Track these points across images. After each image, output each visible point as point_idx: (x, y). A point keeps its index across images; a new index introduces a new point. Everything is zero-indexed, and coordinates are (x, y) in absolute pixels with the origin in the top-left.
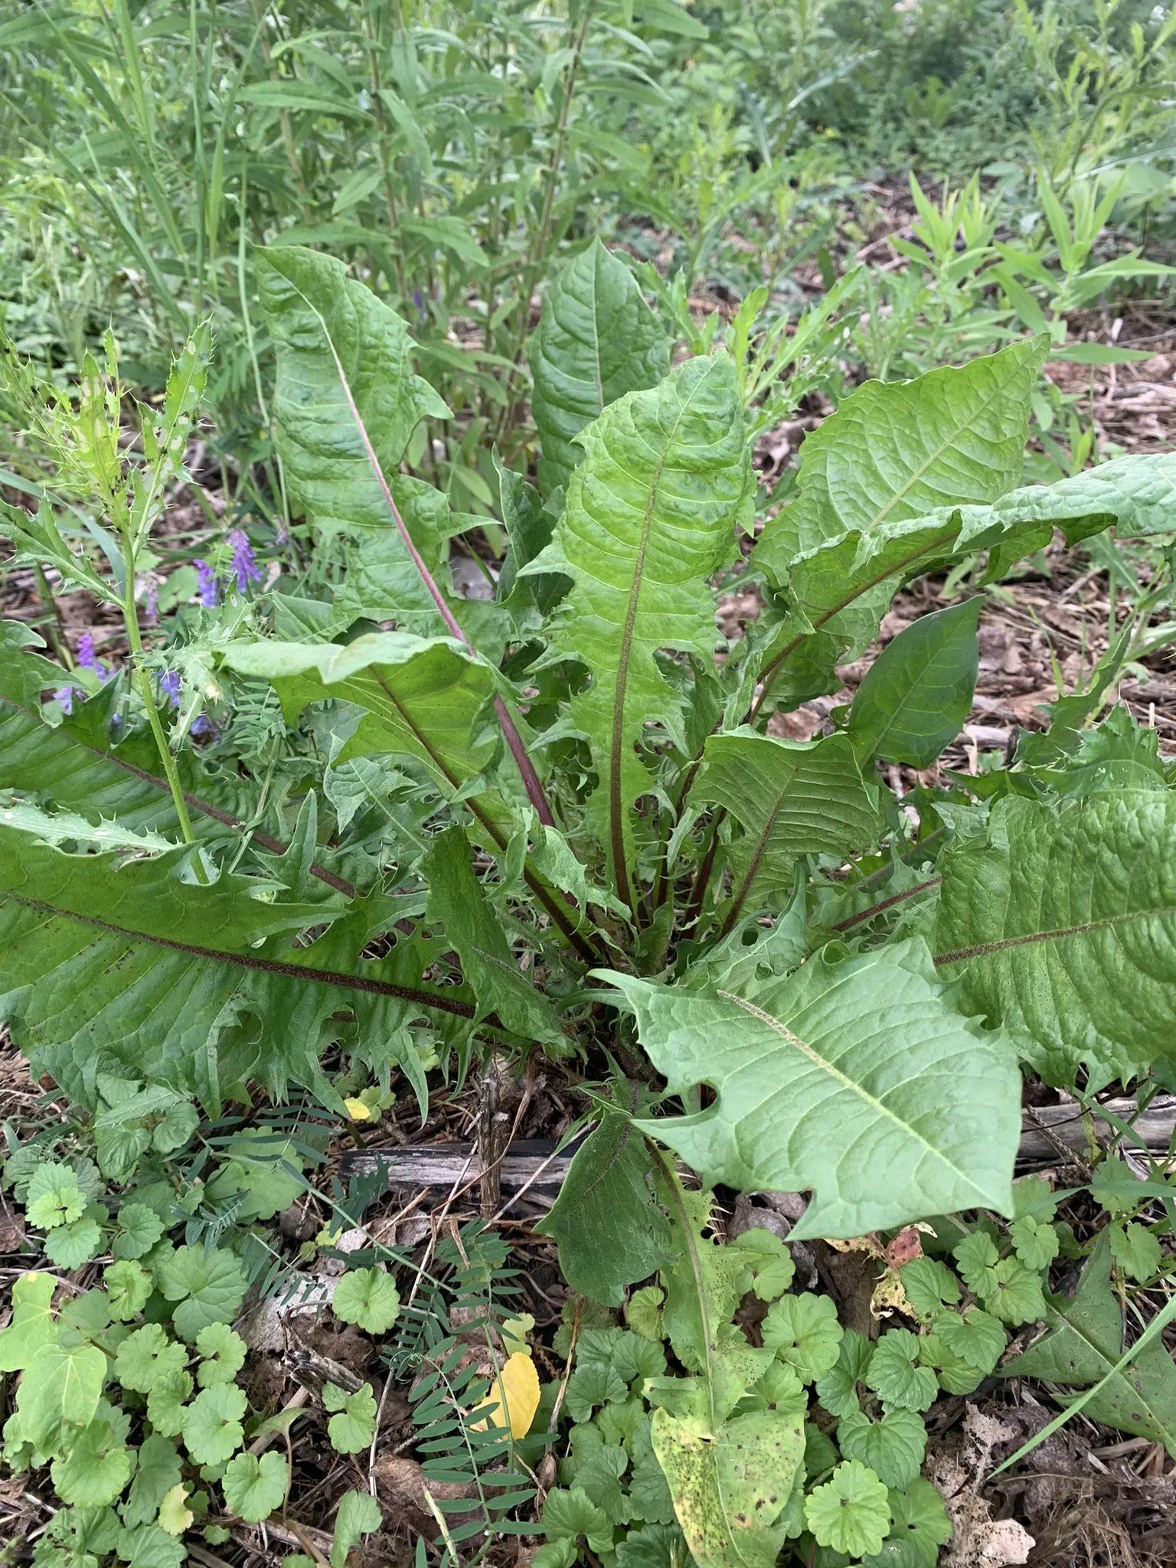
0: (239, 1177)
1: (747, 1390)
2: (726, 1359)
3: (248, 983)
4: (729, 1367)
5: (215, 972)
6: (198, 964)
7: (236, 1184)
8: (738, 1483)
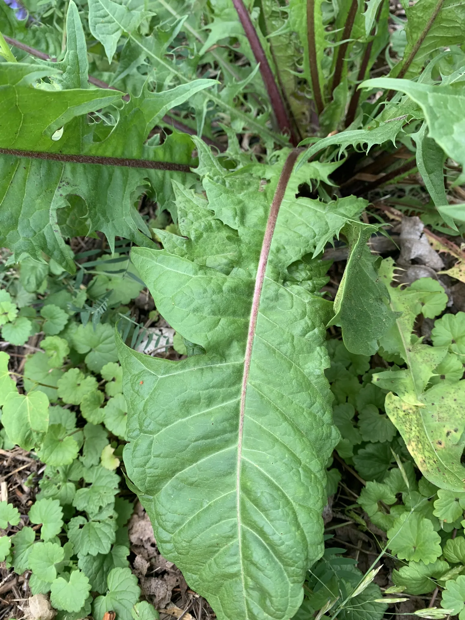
0: (105, 283)
1: (433, 372)
2: (418, 356)
3: (68, 174)
4: (420, 360)
5: (39, 168)
6: (23, 164)
7: (105, 287)
8: (435, 424)
